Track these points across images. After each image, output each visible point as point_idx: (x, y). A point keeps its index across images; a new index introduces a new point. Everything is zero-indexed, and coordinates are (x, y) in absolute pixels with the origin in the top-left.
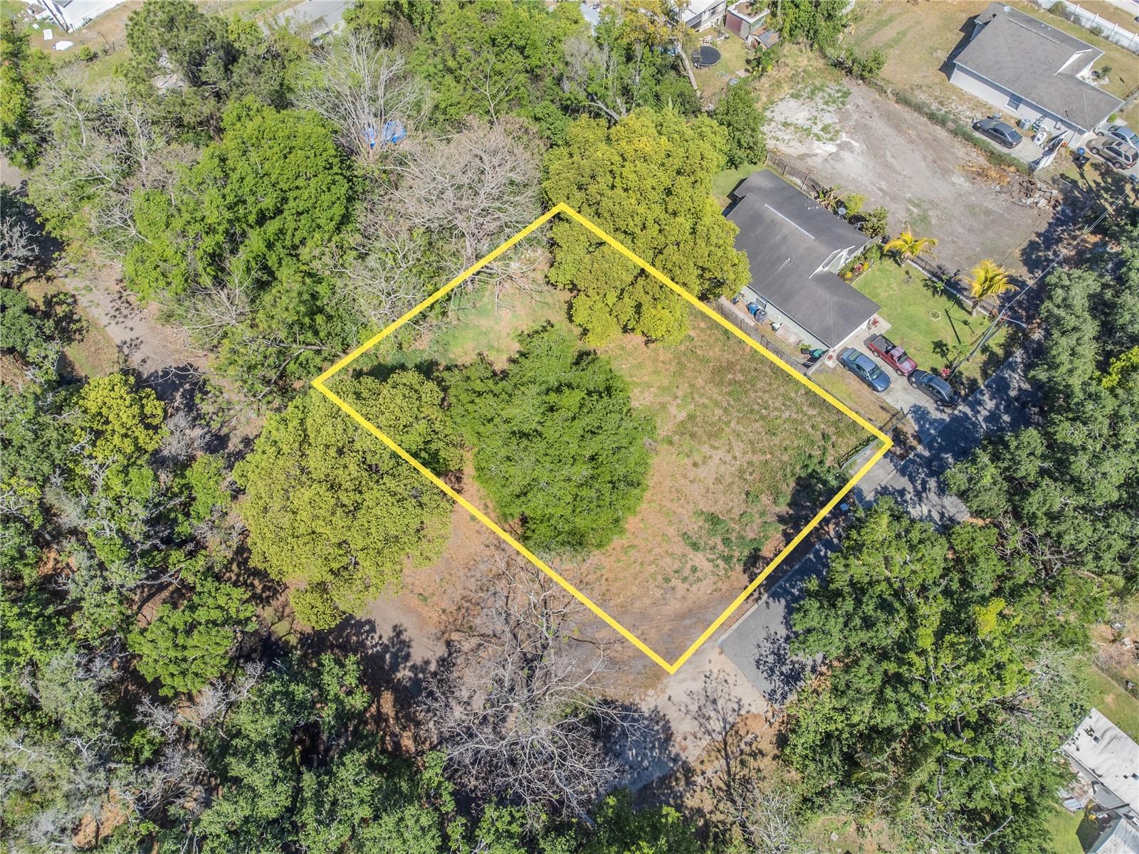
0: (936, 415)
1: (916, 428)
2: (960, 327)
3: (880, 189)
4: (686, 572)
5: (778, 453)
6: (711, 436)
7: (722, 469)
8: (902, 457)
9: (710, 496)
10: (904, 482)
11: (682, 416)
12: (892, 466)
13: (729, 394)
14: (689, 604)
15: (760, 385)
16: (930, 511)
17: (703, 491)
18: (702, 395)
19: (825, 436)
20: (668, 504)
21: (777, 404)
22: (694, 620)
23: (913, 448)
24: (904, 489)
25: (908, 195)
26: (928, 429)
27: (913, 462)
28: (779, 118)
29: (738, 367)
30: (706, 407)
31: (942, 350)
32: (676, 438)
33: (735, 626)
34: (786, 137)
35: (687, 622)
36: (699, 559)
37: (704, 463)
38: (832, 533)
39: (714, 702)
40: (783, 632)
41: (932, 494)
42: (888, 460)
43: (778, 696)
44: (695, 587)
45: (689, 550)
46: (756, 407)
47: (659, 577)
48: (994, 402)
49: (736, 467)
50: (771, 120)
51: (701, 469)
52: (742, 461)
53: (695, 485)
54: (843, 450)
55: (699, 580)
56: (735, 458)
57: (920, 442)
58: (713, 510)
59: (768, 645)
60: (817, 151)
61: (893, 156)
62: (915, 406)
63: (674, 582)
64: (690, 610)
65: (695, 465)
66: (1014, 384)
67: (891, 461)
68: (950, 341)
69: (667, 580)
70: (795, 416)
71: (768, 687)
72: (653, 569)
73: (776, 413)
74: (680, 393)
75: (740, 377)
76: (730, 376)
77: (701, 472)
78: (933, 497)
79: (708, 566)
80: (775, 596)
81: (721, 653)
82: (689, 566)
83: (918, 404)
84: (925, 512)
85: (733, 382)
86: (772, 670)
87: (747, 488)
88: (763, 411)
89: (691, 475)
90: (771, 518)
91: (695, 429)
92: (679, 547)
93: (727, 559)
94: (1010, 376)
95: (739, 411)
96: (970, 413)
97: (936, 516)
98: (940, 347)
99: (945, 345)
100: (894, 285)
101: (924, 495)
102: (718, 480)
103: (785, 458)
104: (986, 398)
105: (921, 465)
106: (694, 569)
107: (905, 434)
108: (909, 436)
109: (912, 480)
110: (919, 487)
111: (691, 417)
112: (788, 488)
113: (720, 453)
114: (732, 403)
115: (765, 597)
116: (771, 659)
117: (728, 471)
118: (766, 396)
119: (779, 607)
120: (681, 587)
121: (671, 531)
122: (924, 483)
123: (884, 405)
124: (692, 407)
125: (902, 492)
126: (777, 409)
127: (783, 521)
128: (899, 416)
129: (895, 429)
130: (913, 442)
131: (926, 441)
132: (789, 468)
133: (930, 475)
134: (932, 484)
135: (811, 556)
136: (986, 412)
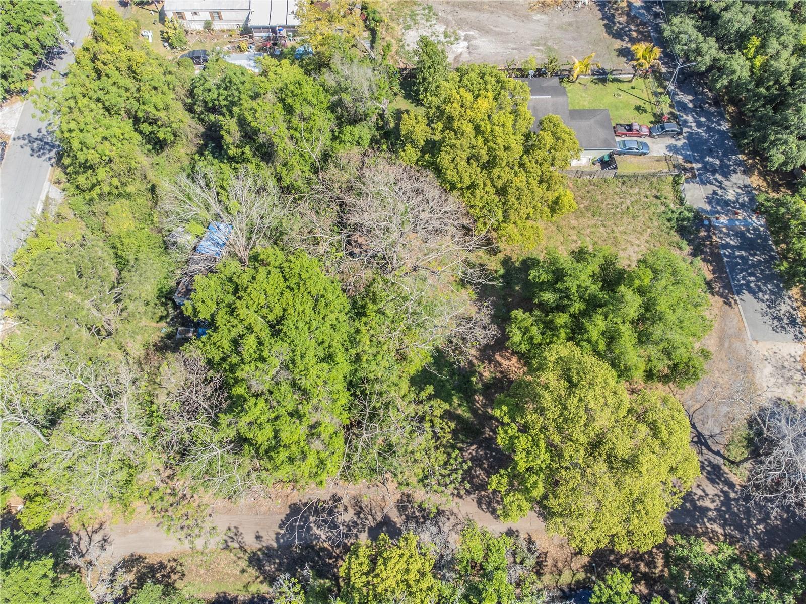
0: (680, 143)
1: (681, 157)
2: (634, 92)
5: (650, 224)
8: (694, 176)
10: (712, 187)
12: (697, 185)
13: (593, 215)
15: (599, 198)
16: (734, 191)
19: (657, 197)
21: (619, 201)
22: (727, 340)
23: (692, 168)
24: (714, 191)
25: (528, 42)
26: (686, 153)
27: (700, 175)
30: (593, 233)
31: (642, 110)
33: (746, 324)
35: (727, 345)
38: (718, 240)
39: (784, 367)
40: (764, 306)
42: (691, 183)
43: (800, 336)
46: (613, 211)
48: (690, 116)
54: (671, 197)
56: (639, 246)
57: (691, 162)
59: (767, 317)
60: (459, 51)
61: (495, 27)
62: (667, 147)
64: (720, 338)
66: (686, 101)
67: (693, 182)
71: (791, 336)
73: (624, 205)
74: (574, 237)
78: (726, 183)
80: (740, 292)
81: (757, 342)
83: (667, 145)
84: (733, 193)
86: (783, 327)
88: (618, 210)
90: (690, 259)
94: (679, 98)
96: (689, 130)
97: (739, 191)
98: (639, 109)
99: (640, 106)
100: (584, 95)
101: (723, 186)
103: (656, 224)
104: (685, 117)
105: (705, 173)
107: (681, 164)
108: (683, 163)
109: (712, 184)
110: (718, 184)
112: (676, 237)
114: (601, 219)
115: (736, 297)
116: (776, 322)
118: (609, 201)
119: (747, 296)
122: (716, 180)
123: (657, 158)
125: (715, 193)
126: (622, 203)
127: (694, 254)
128: (668, 158)
129: (674, 166)
130: (688, 165)
131: (692, 160)
132: (664, 228)
133: (713, 174)
134: (719, 177)
135: (725, 259)
136: (694, 124)
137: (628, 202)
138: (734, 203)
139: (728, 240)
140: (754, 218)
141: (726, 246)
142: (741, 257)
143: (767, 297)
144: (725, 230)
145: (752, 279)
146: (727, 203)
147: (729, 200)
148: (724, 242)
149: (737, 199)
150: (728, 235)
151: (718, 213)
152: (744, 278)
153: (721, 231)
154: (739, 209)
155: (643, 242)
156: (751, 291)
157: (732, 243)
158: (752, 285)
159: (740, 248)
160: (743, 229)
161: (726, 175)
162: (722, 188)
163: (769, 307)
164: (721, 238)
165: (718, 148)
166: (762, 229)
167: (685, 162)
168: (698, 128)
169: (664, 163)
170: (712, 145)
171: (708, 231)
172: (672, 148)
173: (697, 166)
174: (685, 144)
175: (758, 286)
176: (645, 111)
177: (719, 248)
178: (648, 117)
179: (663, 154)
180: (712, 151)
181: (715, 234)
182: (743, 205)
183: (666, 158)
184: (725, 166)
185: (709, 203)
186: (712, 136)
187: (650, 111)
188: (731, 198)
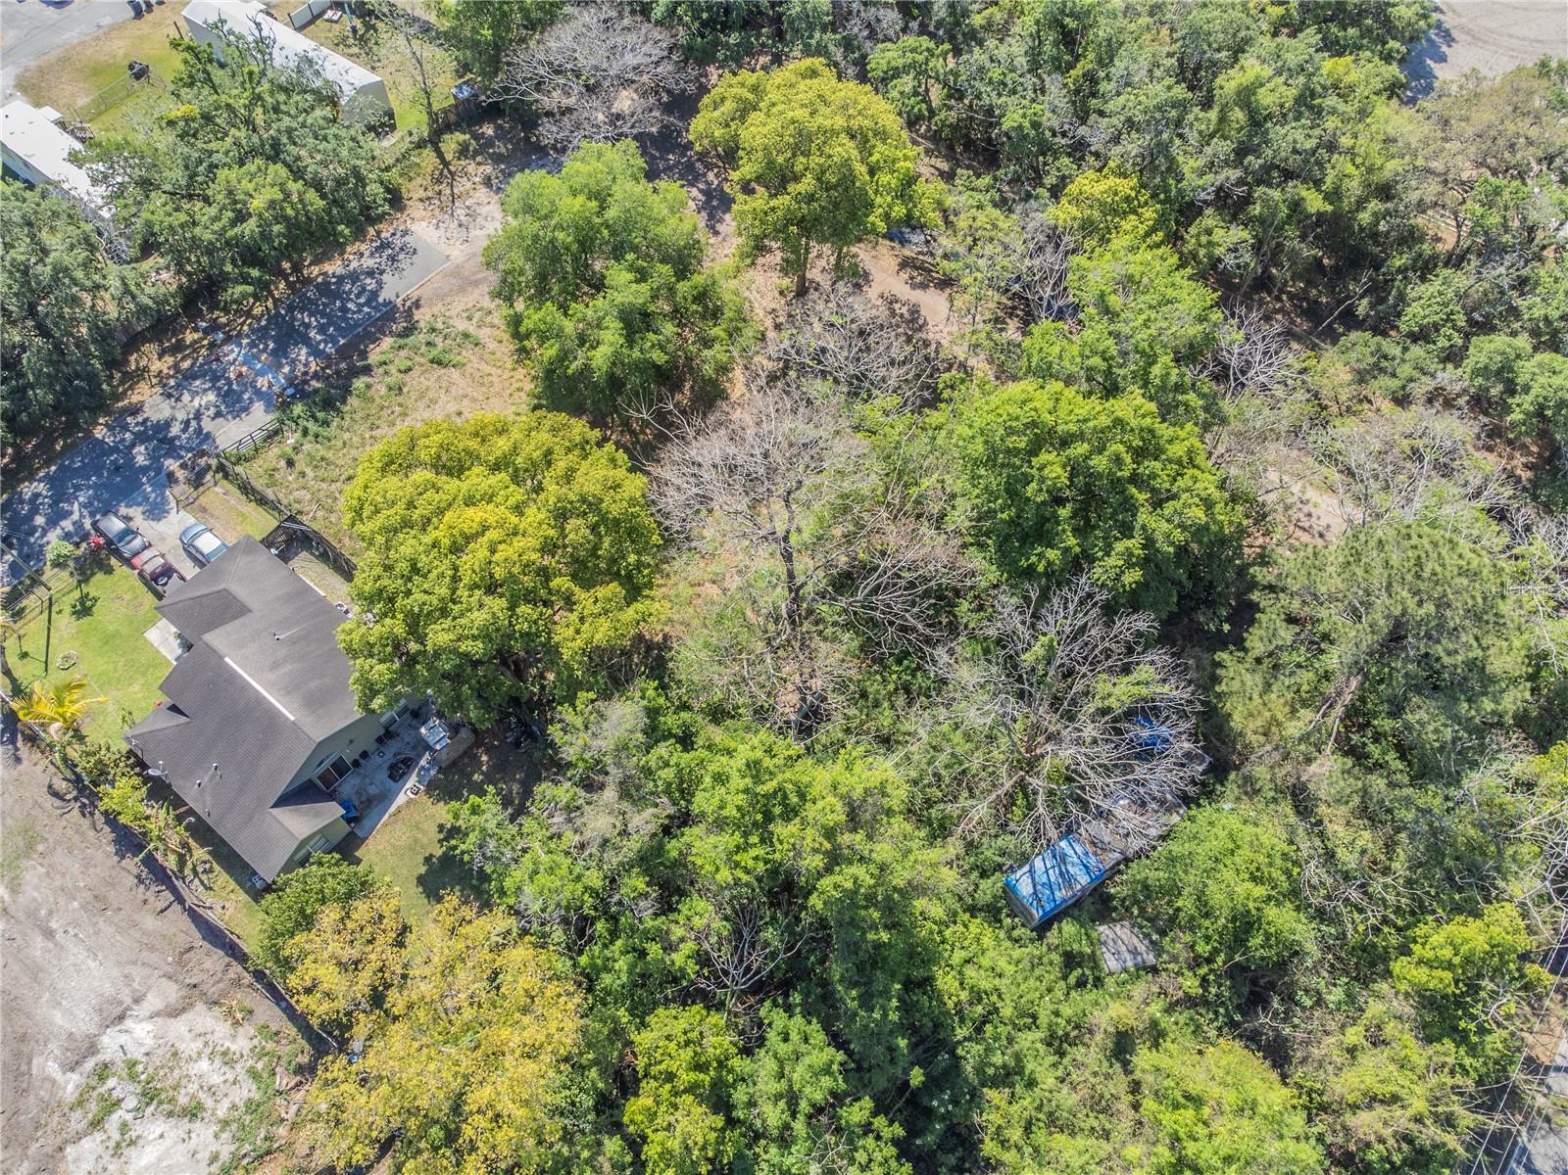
0: (135, 511)
1: (168, 492)
3: (49, 934)
5: (355, 439)
8: (203, 454)
9: (445, 384)
10: (207, 425)
12: (218, 441)
16: (191, 401)
17: (453, 388)
19: (291, 464)
20: (493, 371)
22: (473, 278)
23: (183, 466)
24: (213, 419)
26: (153, 492)
27: (188, 450)
28: (204, 1134)
31: (82, 604)
33: (431, 276)
34: (204, 1065)
35: (480, 276)
36: (461, 325)
38: (313, 364)
39: (459, 226)
40: (386, 277)
41: (180, 418)
42: (220, 448)
43: (400, 233)
44: (470, 304)
45: (473, 331)
49: (408, 418)
50: (225, 1123)
53: (461, 392)
54: (275, 451)
55: (465, 310)
57: (171, 476)
58: (443, 371)
59: (401, 266)
60: (147, 1026)
62: (160, 520)
67: (216, 447)
68: (65, 622)
70: (325, 485)
71: (407, 239)
77: (452, 407)
79: (457, 322)
80: (387, 303)
81: (448, 256)
82: (475, 320)
83: (153, 523)
84: (197, 400)
86: (402, 249)
87: (400, 399)
89: (466, 402)
90: (378, 370)
92: (483, 334)
93: (432, 330)
97: (186, 398)
99: (74, 613)
101: (191, 416)
102: (433, 401)
103: (346, 436)
105: (182, 447)
106: (470, 318)
107: (188, 481)
108: (182, 481)
109: (199, 431)
110: (193, 423)
112: (351, 403)
115: (399, 302)
116: (401, 257)
117: (419, 414)
119: (385, 296)
120: (484, 303)
121: (491, 345)
122: (184, 430)
123: (199, 514)
125: (218, 414)
127: (367, 370)
128: (183, 504)
129: (198, 486)
130: (181, 474)
131: (163, 476)
132: (346, 423)
133: (173, 440)
134: (175, 430)
135: (342, 342)
136: (64, 523)
138: (219, 389)
139: (303, 358)
140: (232, 357)
141: (315, 352)
142: (322, 329)
143: (368, 281)
144: (286, 369)
145: (350, 305)
146: (227, 394)
147: (218, 395)
148: (311, 359)
149: (205, 390)
150: (293, 362)
151: (258, 392)
152: (359, 311)
153: (292, 371)
154: (228, 378)
156: (375, 294)
157: (304, 351)
158: (362, 300)
159: (306, 341)
160: (264, 357)
162: (198, 416)
163: (382, 272)
164: (306, 365)
165: (103, 466)
166: (245, 341)
167: (176, 481)
168: (71, 513)
169: (203, 500)
170: (100, 476)
171: (306, 382)
172: (156, 512)
173: (172, 465)
174: (128, 506)
175: (358, 296)
176: (84, 598)
177: (329, 357)
178: (98, 585)
179: (182, 513)
180: (117, 469)
181: (305, 373)
182: (215, 379)
183: (186, 505)
184: (141, 438)
185: (246, 409)
186: (77, 488)
187: (77, 594)
188: (211, 397)
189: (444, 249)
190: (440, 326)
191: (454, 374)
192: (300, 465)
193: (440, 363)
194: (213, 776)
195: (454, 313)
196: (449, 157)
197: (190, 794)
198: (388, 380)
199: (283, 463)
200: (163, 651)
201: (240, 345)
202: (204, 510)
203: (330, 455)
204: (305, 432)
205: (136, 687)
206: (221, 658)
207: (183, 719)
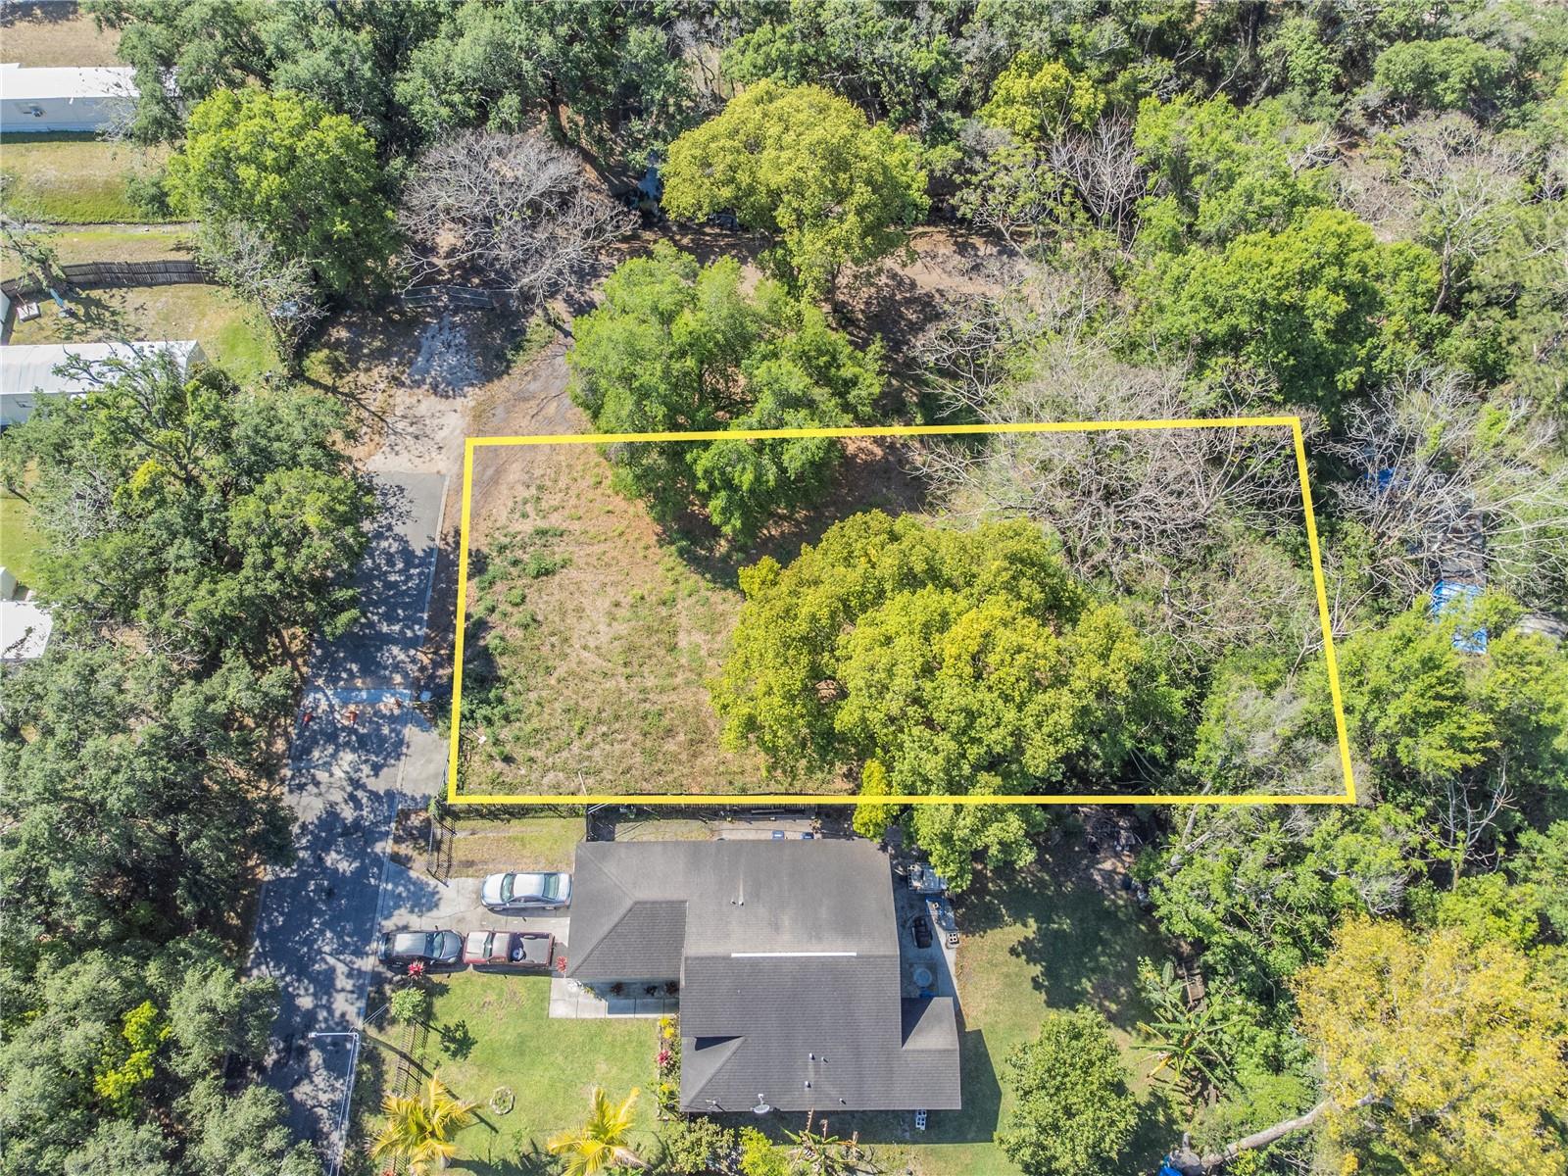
0: (401, 916)
1: (413, 874)
4: (529, 508)
5: (545, 694)
6: (632, 649)
7: (588, 626)
8: (405, 815)
9: (572, 588)
10: (379, 785)
11: (683, 640)
12: (408, 792)
14: (504, 489)
15: (638, 759)
16: (331, 775)
17: (585, 586)
18: (688, 683)
19: (508, 759)
20: (603, 547)
21: (596, 752)
22: (485, 477)
23: (398, 840)
24: (376, 775)
26: (396, 885)
27: (387, 821)
29: (684, 757)
30: (671, 675)
31: (453, 1040)
32: (664, 612)
33: (445, 499)
35: (490, 472)
36: (527, 527)
37: (610, 613)
38: (421, 657)
39: (417, 438)
40: (399, 529)
41: (339, 799)
42: (418, 796)
44: (510, 504)
45: (542, 524)
46: (617, 726)
47: (549, 484)
48: (337, 1014)
49: (574, 641)
51: (607, 604)
52: (575, 652)
53: (596, 585)
54: (476, 761)
55: (512, 511)
56: (585, 648)
57: (395, 858)
58: (557, 578)
59: (403, 510)
62: (437, 905)
63: (533, 491)
64: (497, 483)
65: (617, 605)
66: (320, 1078)
67: (413, 799)
68: (453, 1070)
69: (540, 488)
70: (565, 754)
71: (377, 481)
72: (561, 484)
73: (588, 740)
74: (711, 662)
75: (670, 746)
76: (681, 737)
77: (604, 603)
78: (337, 796)
79: (516, 527)
80: (429, 553)
81: (439, 472)
82: (532, 514)
83: (435, 913)
84: (336, 771)
85: (670, 732)
86: (385, 493)
87: (545, 629)
88: (605, 729)
89: (610, 590)
90: (494, 618)
91: (654, 639)
92: (555, 521)
93: (502, 549)
94: (334, 1089)
95: (631, 703)
96: (359, 962)
97: (322, 776)
98: (460, 1043)
99: (454, 1055)
101: (349, 789)
102: (579, 610)
103: (533, 696)
104: (352, 1012)
105: (375, 824)
106: (525, 516)
107: (422, 850)
108: (415, 854)
109: (374, 796)
110: (360, 794)
111: (673, 648)
112: (504, 664)
113: (604, 639)
114: (647, 705)
115: (439, 544)
116: (392, 501)
117: (579, 630)
118: (618, 750)
119: (418, 547)
120: (523, 493)
121: (576, 526)
122: (358, 805)
123: (471, 871)
124: (683, 661)
125: (377, 769)
126: (590, 747)
128: (441, 873)
129: (437, 846)
130: (405, 849)
131: (389, 865)
132: (519, 686)
133: (357, 824)
134: (348, 813)
135: (425, 616)
136: (339, 984)
137: (575, 748)
138: (347, 744)
139: (402, 657)
140: (324, 705)
141: (411, 643)
142: (390, 618)
143: (384, 544)
144: (398, 678)
145: (393, 578)
146: (363, 743)
147: (354, 750)
148: (412, 652)
149: (333, 756)
150: (397, 667)
151: (392, 719)
152: (409, 578)
153: (406, 675)
154: (344, 728)
155: (573, 657)
156: (407, 554)
157: (395, 650)
158: (400, 566)
159: (388, 639)
160: (359, 683)
161: (331, 817)
162: (356, 784)
163: (390, 528)
164: (413, 661)
165: (311, 901)
166: (320, 682)
167: (409, 859)
168: (333, 970)
169: (459, 855)
170: (320, 913)
171: (432, 677)
172: (424, 900)
173: (385, 847)
174: (388, 917)
175: (390, 562)
176: (447, 1034)
177: (427, 639)
178: (447, 1011)
179: (451, 882)
180: (330, 893)
181: (423, 669)
182: (332, 737)
183: (448, 870)
184: (320, 846)
185: (400, 742)
186: (309, 942)
187: (434, 1037)
188: (348, 757)
189: (423, 468)
190: (506, 541)
191: (572, 573)
192: (519, 754)
193: (547, 573)
194: (817, 1067)
195: (502, 521)
196: (328, 381)
197: (807, 1102)
198: (513, 620)
199: (499, 765)
200: (586, 1016)
201: (318, 689)
202: (470, 864)
203: (535, 723)
204: (489, 721)
205: (602, 1067)
206: (727, 958)
207: (734, 1044)
